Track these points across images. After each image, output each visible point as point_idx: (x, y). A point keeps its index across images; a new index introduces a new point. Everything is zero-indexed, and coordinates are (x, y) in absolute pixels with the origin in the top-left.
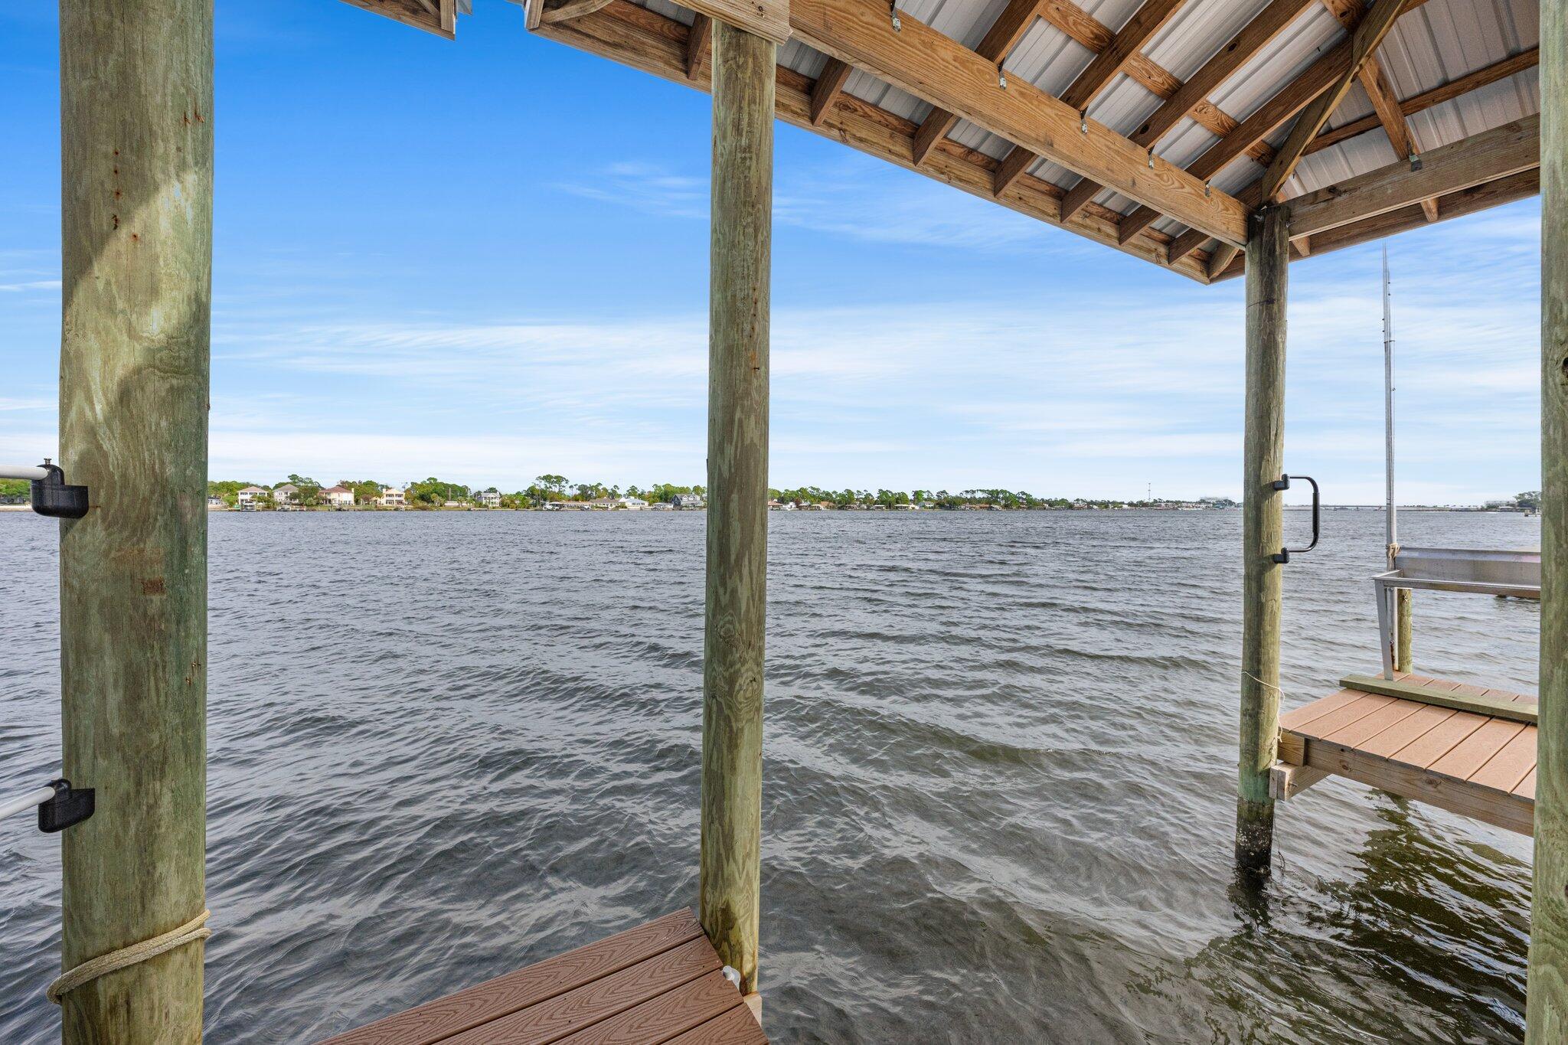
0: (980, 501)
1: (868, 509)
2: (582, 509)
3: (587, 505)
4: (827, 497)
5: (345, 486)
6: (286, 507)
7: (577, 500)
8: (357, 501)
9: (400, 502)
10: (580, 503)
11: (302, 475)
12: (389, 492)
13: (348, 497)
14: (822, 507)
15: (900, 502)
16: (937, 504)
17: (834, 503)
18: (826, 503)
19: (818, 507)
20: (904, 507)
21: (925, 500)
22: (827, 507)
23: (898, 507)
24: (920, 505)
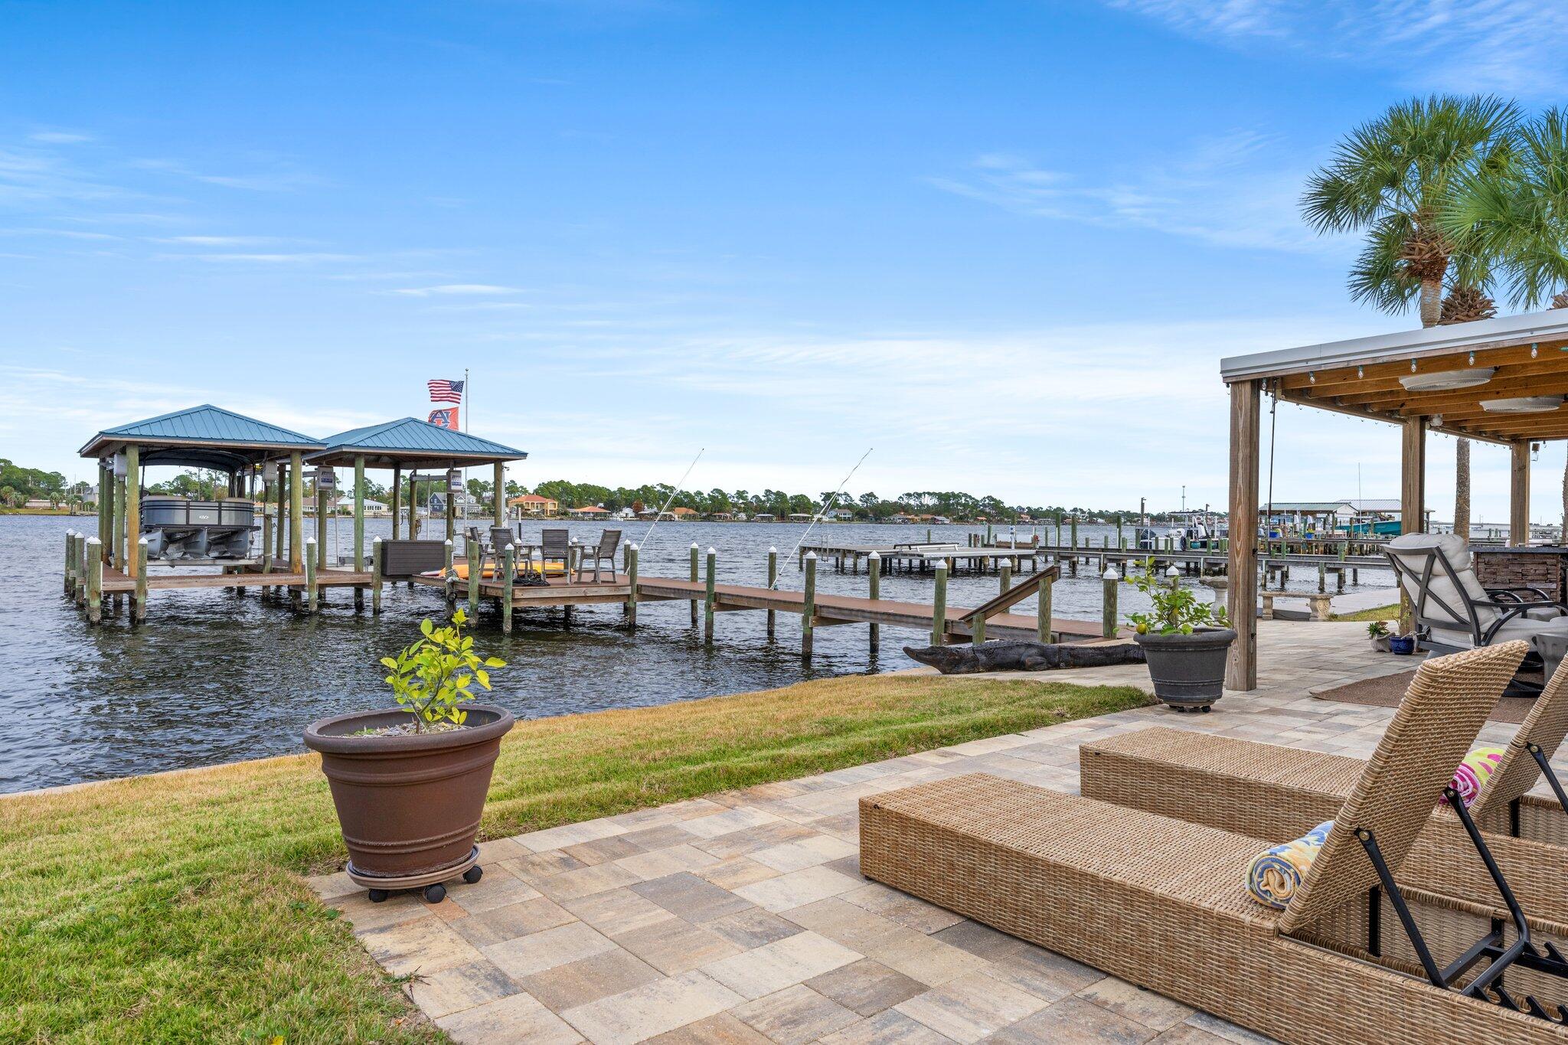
4: (685, 500)
14: (676, 517)
15: (798, 509)
16: (857, 514)
17: (697, 509)
18: (683, 510)
19: (671, 516)
20: (804, 518)
21: (840, 507)
22: (684, 517)
23: (795, 518)
24: (830, 515)
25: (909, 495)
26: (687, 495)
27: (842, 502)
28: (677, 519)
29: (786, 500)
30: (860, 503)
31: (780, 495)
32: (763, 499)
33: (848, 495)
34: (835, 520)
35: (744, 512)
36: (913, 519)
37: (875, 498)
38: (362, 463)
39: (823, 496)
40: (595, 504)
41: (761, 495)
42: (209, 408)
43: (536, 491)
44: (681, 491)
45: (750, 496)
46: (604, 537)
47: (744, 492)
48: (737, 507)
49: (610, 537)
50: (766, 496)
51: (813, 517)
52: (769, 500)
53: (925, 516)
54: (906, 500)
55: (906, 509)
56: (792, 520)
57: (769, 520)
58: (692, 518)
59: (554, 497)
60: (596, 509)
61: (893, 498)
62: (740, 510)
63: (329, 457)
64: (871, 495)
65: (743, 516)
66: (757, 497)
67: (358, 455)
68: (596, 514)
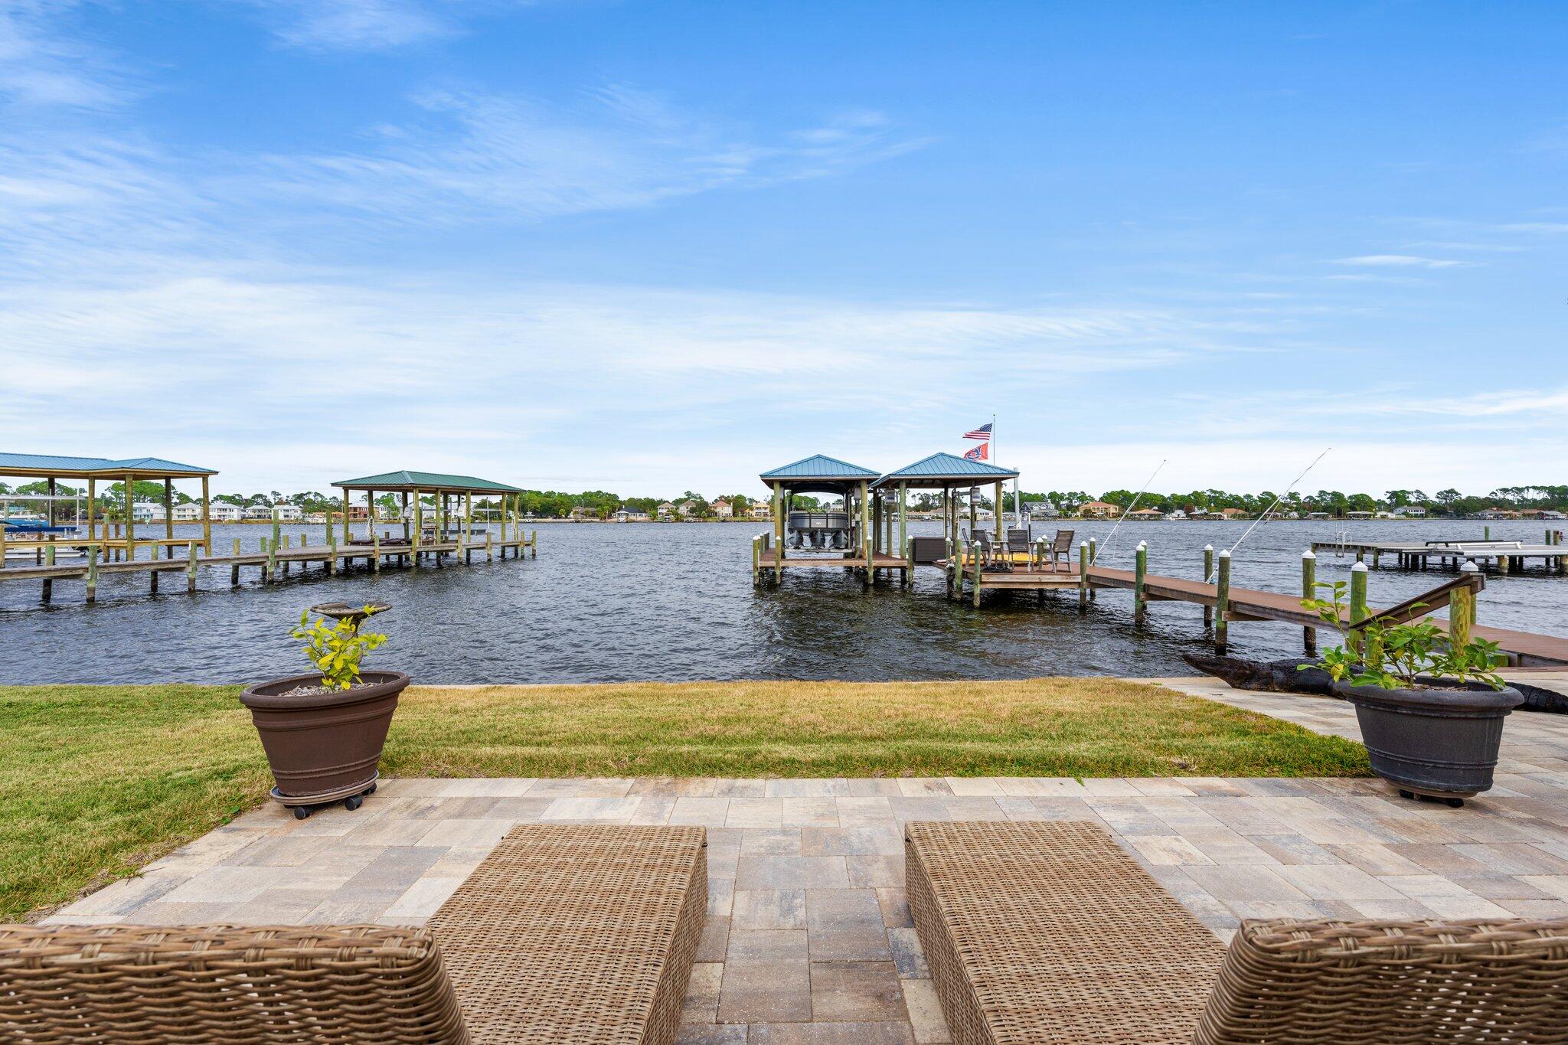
0: (1535, 504)
1: (1301, 518)
2: (921, 519)
3: (926, 515)
4: (1234, 503)
5: (726, 500)
6: (690, 519)
7: (918, 511)
8: (735, 514)
9: (766, 514)
10: (921, 513)
11: (694, 492)
12: (758, 506)
13: (728, 510)
14: (1226, 516)
15: (1357, 508)
16: (1432, 510)
17: (1247, 510)
18: (1233, 511)
19: (1220, 516)
20: (1365, 515)
21: (1409, 504)
22: (1234, 516)
23: (1354, 515)
24: (1398, 512)
25: (1505, 490)
26: (1237, 498)
27: (1412, 499)
28: (1226, 518)
29: (1344, 500)
30: (1437, 500)
31: (1337, 496)
32: (1317, 499)
33: (1421, 493)
34: (1404, 516)
35: (1296, 510)
36: (1510, 515)
37: (1457, 494)
38: (904, 486)
39: (1388, 495)
40: (1150, 507)
41: (1315, 495)
42: (819, 457)
43: (1101, 499)
44: (1231, 495)
45: (1302, 497)
46: (1058, 535)
47: (1295, 494)
48: (1288, 506)
49: (1064, 536)
50: (1320, 496)
51: (1375, 514)
52: (1323, 500)
53: (1527, 512)
54: (1500, 496)
55: (1501, 504)
56: (1350, 517)
57: (1324, 518)
58: (1242, 517)
59: (1115, 502)
60: (1151, 512)
61: (1483, 493)
62: (1291, 509)
63: (892, 483)
64: (1452, 491)
65: (1295, 514)
66: (1311, 498)
67: (902, 480)
68: (1151, 515)
